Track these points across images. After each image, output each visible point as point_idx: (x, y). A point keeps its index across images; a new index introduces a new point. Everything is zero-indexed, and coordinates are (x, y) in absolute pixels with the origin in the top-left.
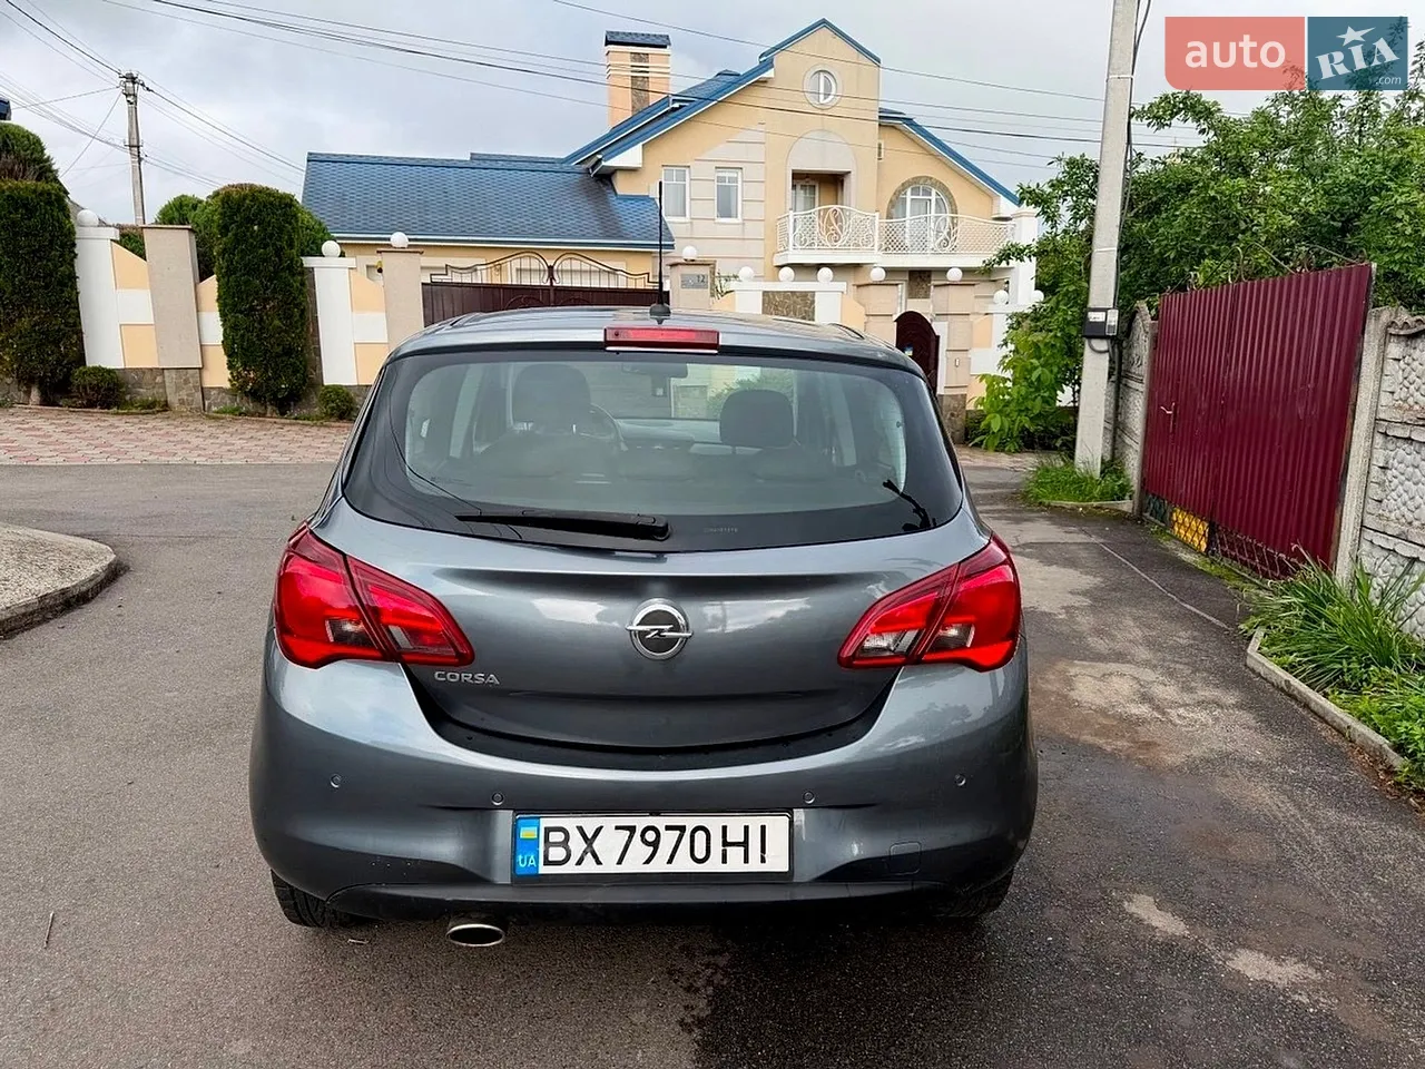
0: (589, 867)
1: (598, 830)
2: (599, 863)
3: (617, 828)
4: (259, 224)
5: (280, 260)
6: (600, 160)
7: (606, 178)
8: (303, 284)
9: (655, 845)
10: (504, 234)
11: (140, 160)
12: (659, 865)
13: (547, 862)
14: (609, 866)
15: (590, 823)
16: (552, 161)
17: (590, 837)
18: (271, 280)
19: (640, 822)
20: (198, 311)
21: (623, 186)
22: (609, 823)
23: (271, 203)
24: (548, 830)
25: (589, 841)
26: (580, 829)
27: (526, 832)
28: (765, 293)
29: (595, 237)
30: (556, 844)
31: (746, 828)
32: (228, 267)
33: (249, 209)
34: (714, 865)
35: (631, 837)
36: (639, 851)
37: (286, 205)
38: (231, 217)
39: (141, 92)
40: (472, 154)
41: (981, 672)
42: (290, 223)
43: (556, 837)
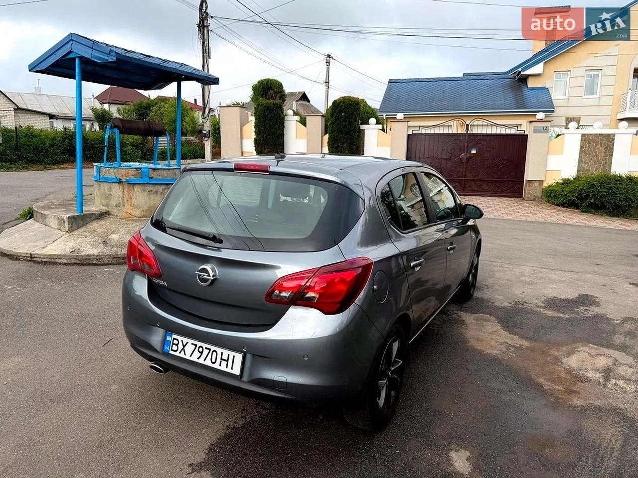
0: (182, 355)
1: (187, 343)
2: (185, 354)
3: (192, 344)
4: (344, 113)
5: (351, 127)
6: (520, 72)
7: (523, 80)
8: (358, 136)
9: (201, 353)
10: (467, 109)
11: (328, 87)
12: (201, 361)
13: (172, 350)
14: (187, 357)
15: (185, 340)
16: (498, 74)
17: (184, 344)
18: (346, 135)
19: (199, 344)
20: (322, 147)
21: (531, 83)
22: (191, 341)
23: (350, 104)
24: (174, 339)
25: (184, 346)
26: (182, 341)
27: (168, 338)
28: (583, 135)
29: (512, 108)
30: (175, 344)
31: (229, 355)
32: (331, 130)
33: (341, 107)
34: (216, 366)
35: (195, 348)
36: (197, 354)
37: (355, 104)
38: (335, 111)
39: (331, 60)
40: (464, 73)
41: (325, 314)
42: (356, 112)
43: (176, 342)
